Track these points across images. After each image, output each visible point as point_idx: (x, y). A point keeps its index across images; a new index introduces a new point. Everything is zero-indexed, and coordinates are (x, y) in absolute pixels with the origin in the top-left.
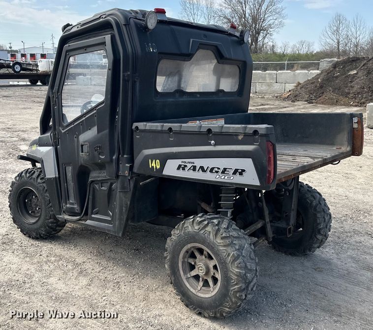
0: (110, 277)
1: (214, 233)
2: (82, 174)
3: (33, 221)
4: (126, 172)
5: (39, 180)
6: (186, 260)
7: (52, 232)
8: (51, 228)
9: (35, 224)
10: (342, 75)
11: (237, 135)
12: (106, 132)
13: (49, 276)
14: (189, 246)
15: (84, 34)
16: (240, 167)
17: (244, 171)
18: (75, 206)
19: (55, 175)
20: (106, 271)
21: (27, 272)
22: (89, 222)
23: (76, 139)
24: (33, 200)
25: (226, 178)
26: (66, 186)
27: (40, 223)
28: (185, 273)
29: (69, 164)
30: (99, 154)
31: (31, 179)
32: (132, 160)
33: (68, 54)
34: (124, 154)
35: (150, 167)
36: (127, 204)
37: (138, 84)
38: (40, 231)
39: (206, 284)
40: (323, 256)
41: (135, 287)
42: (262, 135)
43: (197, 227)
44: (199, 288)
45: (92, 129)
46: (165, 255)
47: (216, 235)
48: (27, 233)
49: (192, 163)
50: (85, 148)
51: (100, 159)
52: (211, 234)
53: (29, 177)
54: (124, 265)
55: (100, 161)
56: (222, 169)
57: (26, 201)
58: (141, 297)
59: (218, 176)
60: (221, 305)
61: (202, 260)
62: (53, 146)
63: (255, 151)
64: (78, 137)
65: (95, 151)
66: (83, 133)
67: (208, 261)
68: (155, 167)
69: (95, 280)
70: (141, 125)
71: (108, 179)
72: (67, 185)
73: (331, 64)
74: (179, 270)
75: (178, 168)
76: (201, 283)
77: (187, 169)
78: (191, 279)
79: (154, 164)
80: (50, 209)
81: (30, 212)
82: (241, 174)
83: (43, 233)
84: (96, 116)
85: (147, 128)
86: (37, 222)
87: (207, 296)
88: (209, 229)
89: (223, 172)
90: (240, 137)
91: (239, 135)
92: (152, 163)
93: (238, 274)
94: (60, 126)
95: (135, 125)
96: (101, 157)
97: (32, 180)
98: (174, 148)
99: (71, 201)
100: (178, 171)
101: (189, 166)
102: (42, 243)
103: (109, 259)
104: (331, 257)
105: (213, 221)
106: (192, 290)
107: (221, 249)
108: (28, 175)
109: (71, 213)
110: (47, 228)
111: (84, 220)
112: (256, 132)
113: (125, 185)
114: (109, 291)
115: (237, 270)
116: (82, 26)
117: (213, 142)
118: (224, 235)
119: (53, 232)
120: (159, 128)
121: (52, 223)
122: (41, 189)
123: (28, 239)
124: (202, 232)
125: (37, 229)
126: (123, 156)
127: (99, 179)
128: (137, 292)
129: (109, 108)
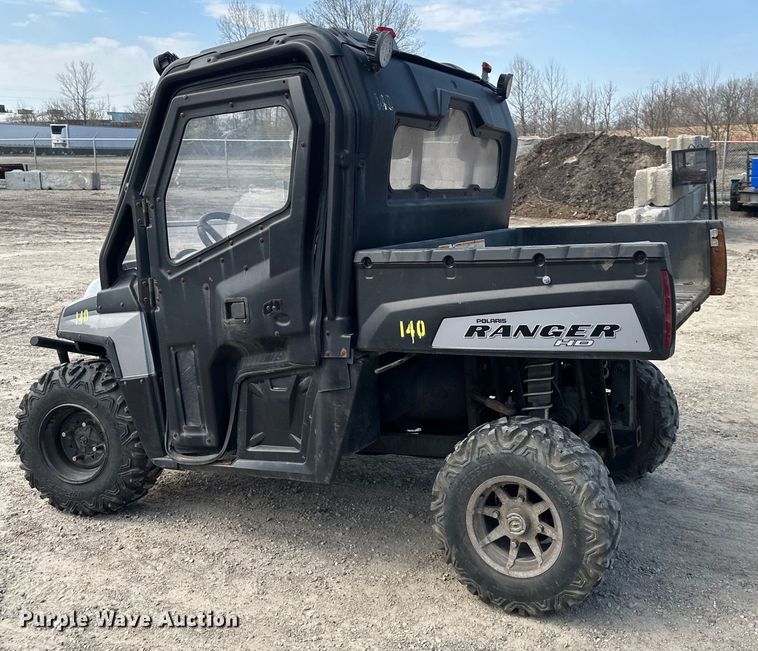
0: (297, 572)
1: (547, 451)
2: (222, 365)
3: (82, 476)
4: (344, 350)
5: (99, 387)
6: (479, 512)
7: (132, 495)
8: (131, 487)
9: (92, 484)
10: (553, 165)
11: (599, 261)
12: (295, 272)
13: (164, 588)
14: (490, 482)
15: (225, 74)
16: (608, 322)
17: (615, 327)
18: (204, 434)
19: (149, 371)
20: (282, 561)
21: (109, 587)
22: (240, 463)
23: (207, 293)
24: (79, 432)
25: (578, 343)
26: (179, 394)
27: (103, 480)
28: (479, 537)
29: (188, 346)
30: (276, 319)
31: (79, 385)
32: (353, 326)
33: (184, 116)
34: (335, 316)
35: (402, 335)
36: (343, 416)
37: (363, 174)
38: (105, 497)
39: (525, 551)
40: (665, 477)
41: (361, 583)
42: (652, 260)
43: (507, 445)
44: (511, 562)
45: (254, 268)
46: (433, 508)
47: (550, 453)
48: (69, 505)
49: (500, 321)
50: (238, 310)
51: (278, 328)
52: (540, 454)
53: (72, 382)
54: (314, 544)
55: (276, 333)
56: (568, 328)
57: (64, 434)
58: (384, 600)
59: (559, 342)
60: (565, 585)
61: (515, 506)
62: (141, 311)
63: (639, 288)
64: (213, 287)
65: (266, 312)
66: (226, 278)
67: (528, 508)
68: (413, 336)
69: (269, 580)
70: (377, 255)
71: (292, 369)
72: (181, 391)
73: (532, 146)
74: (466, 533)
75: (470, 333)
76: (513, 553)
77: (488, 334)
78: (492, 546)
79: (410, 330)
80: (130, 447)
81: (74, 458)
82: (609, 333)
83: (114, 499)
84: (262, 241)
85: (393, 259)
86: (96, 477)
87: (531, 574)
88: (532, 444)
89: (571, 333)
90: (606, 267)
91: (604, 262)
92: (405, 329)
93: (599, 523)
94: (160, 266)
95: (361, 255)
96: (279, 324)
97: (82, 388)
98: (458, 295)
99: (192, 425)
100: (469, 339)
101: (494, 327)
102: (110, 523)
103: (276, 536)
104: (679, 478)
105: (537, 428)
106: (497, 567)
107: (563, 479)
108: (69, 378)
109: (194, 448)
110: (124, 488)
111: (226, 461)
112: (640, 255)
113: (340, 378)
114: (313, 598)
115: (597, 516)
116: (218, 57)
117: (546, 279)
118: (565, 453)
119: (136, 496)
120: (423, 259)
121: (134, 476)
122: (107, 405)
123: (71, 518)
124: (520, 451)
125: (98, 493)
126: (332, 319)
127: (266, 371)
128: (369, 591)
129: (301, 223)
